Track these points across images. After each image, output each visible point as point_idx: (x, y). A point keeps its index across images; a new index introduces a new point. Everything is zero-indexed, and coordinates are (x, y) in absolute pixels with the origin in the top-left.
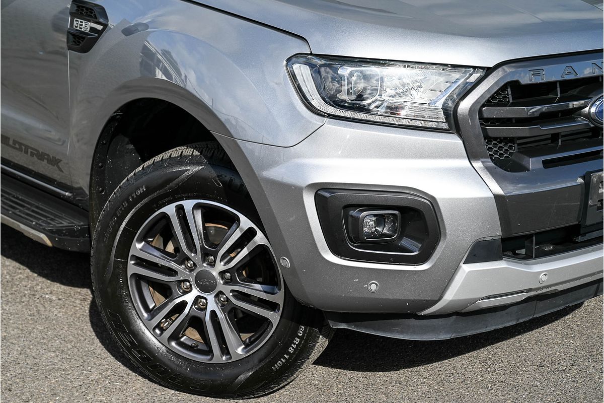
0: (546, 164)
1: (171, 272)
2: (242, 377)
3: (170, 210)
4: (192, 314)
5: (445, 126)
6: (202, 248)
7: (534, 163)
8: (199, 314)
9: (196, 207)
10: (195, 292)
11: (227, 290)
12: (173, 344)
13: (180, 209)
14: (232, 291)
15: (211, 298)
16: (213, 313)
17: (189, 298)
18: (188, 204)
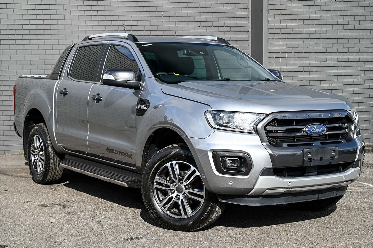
0: (288, 145)
1: (168, 186)
2: (191, 223)
3: (168, 165)
4: (175, 201)
5: (254, 132)
6: (179, 177)
7: (285, 145)
8: (177, 201)
9: (177, 163)
10: (176, 193)
11: (187, 192)
12: (168, 212)
13: (172, 164)
14: (188, 192)
15: (181, 195)
16: (182, 200)
17: (174, 195)
18: (174, 163)
